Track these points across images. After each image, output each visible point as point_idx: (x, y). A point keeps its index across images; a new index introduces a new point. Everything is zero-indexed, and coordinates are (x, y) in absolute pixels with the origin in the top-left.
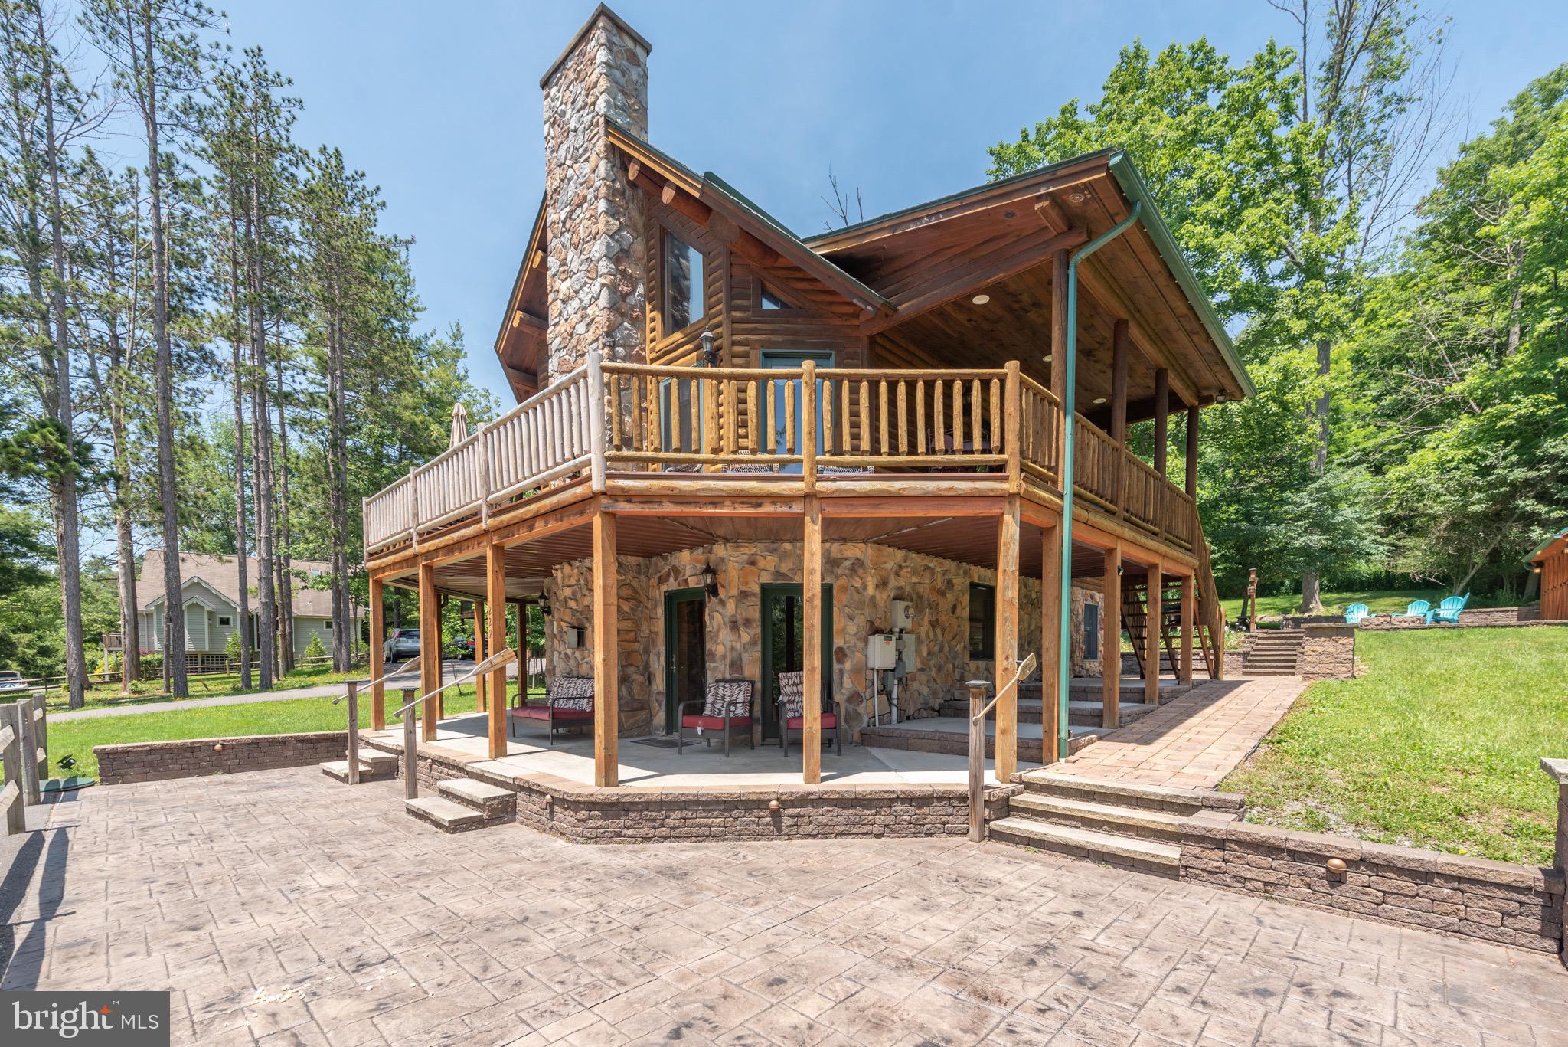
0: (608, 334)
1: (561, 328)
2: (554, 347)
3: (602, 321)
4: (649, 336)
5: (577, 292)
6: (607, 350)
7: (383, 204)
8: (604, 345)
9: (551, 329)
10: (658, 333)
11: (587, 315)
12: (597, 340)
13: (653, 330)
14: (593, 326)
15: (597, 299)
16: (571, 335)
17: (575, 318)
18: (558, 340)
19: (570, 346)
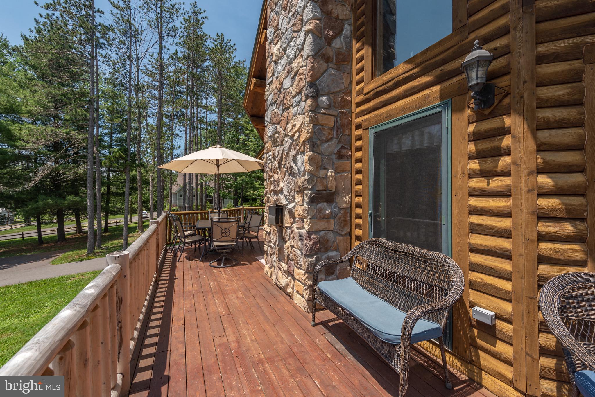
0: (312, 84)
1: (274, 86)
2: (268, 102)
3: (306, 72)
4: (356, 78)
5: (285, 50)
6: (309, 102)
7: (236, 49)
8: (307, 96)
9: (268, 87)
10: (366, 74)
11: (292, 69)
12: (300, 92)
13: (361, 70)
14: (297, 78)
15: (302, 49)
16: (280, 91)
17: (283, 74)
18: (271, 96)
19: (278, 102)
